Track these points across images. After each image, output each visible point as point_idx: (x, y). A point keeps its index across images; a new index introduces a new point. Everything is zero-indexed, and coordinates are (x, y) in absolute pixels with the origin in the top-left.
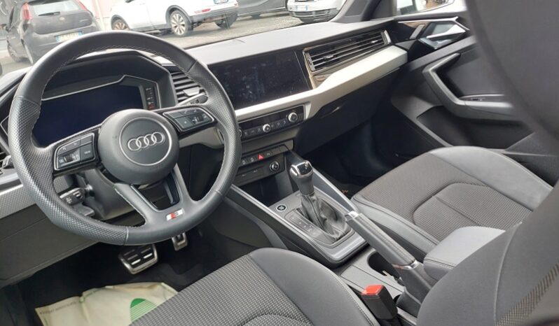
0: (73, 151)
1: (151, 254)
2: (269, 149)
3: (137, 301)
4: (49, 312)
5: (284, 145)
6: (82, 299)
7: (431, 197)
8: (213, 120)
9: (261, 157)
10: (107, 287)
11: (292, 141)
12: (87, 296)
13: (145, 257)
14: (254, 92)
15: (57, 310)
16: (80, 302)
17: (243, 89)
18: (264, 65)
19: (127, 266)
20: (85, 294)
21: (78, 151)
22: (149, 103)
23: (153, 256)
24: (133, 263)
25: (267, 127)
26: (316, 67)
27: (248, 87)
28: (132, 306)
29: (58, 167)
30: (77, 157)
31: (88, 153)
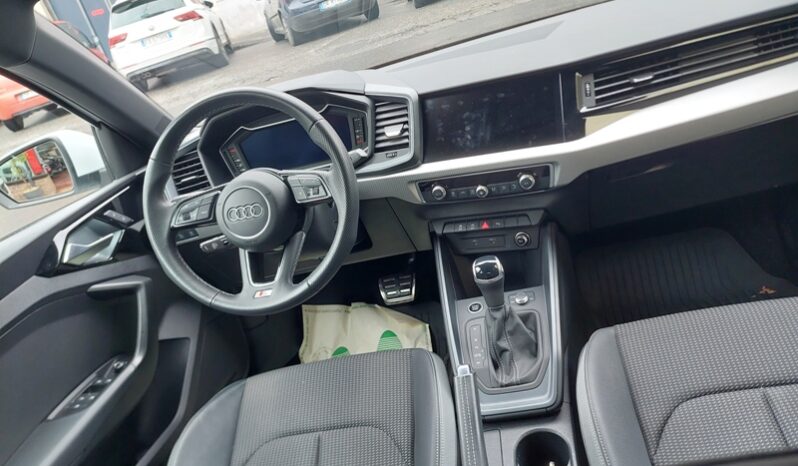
0: (192, 210)
1: (408, 290)
2: (501, 217)
3: (389, 334)
4: (316, 311)
5: (527, 216)
6: (350, 309)
7: (755, 387)
8: (329, 196)
9: (485, 226)
10: (377, 306)
11: (542, 212)
12: (356, 307)
13: (403, 291)
14: (474, 137)
15: (324, 311)
16: (347, 312)
17: (460, 132)
18: (502, 95)
19: (383, 294)
20: (353, 305)
21: (197, 210)
22: (357, 137)
23: (410, 293)
24: (389, 293)
25: (482, 190)
26: (598, 101)
27: (468, 128)
28: (382, 337)
29: (175, 224)
30: (194, 216)
31: (205, 213)
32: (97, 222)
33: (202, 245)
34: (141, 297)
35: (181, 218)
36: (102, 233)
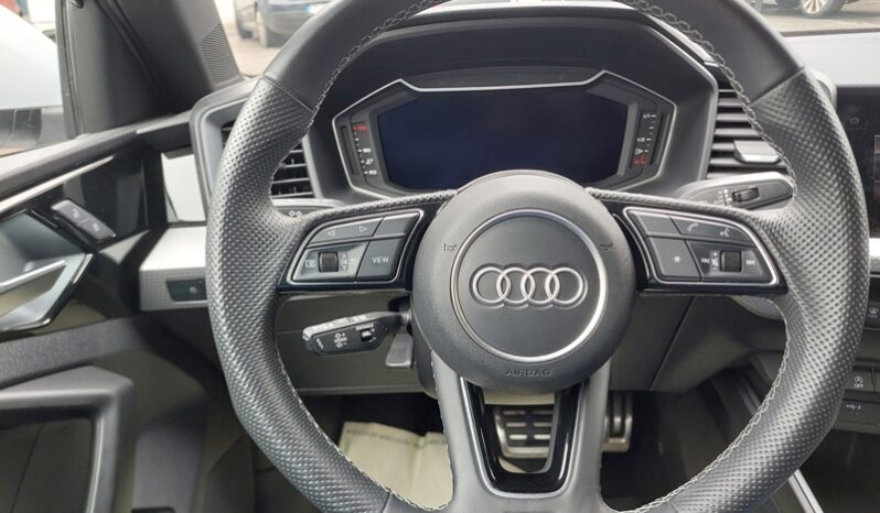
0: (350, 245)
1: (546, 437)
6: (422, 441)
8: (775, 281)
12: (432, 442)
13: (538, 437)
15: (382, 437)
16: (416, 446)
20: (428, 436)
21: (362, 248)
22: (639, 151)
24: (513, 437)
29: (294, 277)
30: (350, 265)
31: (382, 261)
32: (31, 225)
33: (309, 332)
34: (106, 429)
35: (313, 263)
36: (33, 252)
